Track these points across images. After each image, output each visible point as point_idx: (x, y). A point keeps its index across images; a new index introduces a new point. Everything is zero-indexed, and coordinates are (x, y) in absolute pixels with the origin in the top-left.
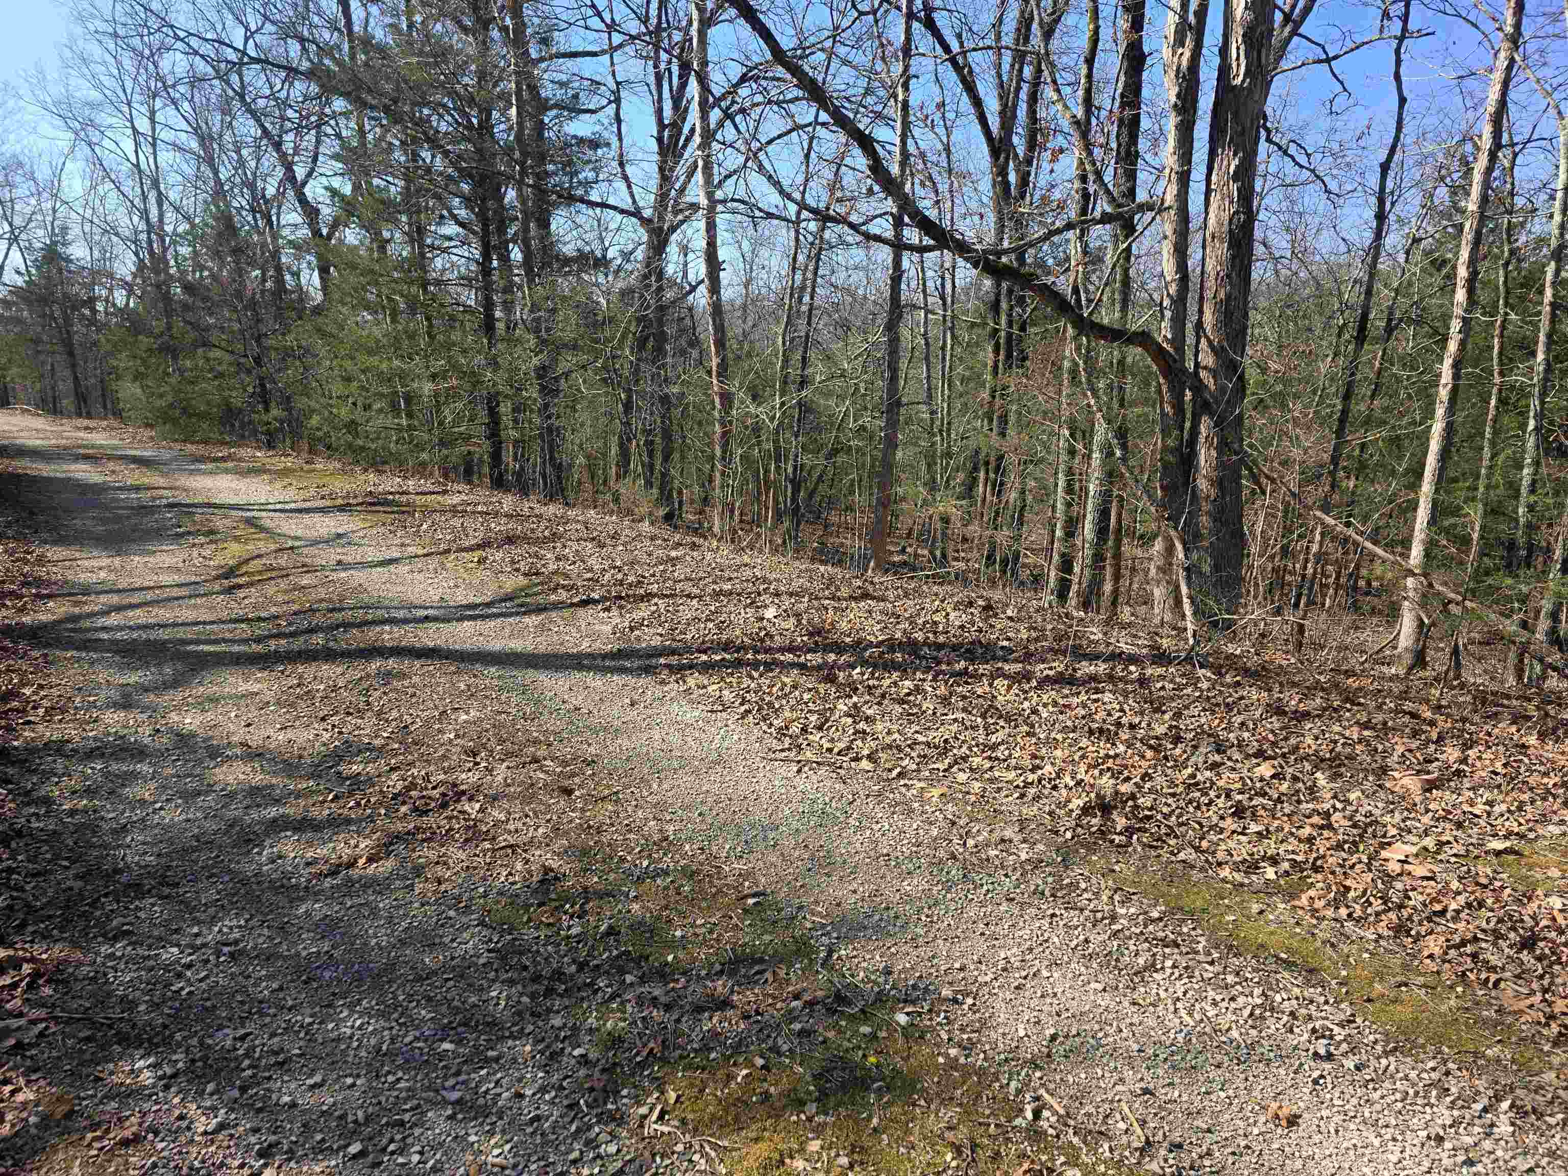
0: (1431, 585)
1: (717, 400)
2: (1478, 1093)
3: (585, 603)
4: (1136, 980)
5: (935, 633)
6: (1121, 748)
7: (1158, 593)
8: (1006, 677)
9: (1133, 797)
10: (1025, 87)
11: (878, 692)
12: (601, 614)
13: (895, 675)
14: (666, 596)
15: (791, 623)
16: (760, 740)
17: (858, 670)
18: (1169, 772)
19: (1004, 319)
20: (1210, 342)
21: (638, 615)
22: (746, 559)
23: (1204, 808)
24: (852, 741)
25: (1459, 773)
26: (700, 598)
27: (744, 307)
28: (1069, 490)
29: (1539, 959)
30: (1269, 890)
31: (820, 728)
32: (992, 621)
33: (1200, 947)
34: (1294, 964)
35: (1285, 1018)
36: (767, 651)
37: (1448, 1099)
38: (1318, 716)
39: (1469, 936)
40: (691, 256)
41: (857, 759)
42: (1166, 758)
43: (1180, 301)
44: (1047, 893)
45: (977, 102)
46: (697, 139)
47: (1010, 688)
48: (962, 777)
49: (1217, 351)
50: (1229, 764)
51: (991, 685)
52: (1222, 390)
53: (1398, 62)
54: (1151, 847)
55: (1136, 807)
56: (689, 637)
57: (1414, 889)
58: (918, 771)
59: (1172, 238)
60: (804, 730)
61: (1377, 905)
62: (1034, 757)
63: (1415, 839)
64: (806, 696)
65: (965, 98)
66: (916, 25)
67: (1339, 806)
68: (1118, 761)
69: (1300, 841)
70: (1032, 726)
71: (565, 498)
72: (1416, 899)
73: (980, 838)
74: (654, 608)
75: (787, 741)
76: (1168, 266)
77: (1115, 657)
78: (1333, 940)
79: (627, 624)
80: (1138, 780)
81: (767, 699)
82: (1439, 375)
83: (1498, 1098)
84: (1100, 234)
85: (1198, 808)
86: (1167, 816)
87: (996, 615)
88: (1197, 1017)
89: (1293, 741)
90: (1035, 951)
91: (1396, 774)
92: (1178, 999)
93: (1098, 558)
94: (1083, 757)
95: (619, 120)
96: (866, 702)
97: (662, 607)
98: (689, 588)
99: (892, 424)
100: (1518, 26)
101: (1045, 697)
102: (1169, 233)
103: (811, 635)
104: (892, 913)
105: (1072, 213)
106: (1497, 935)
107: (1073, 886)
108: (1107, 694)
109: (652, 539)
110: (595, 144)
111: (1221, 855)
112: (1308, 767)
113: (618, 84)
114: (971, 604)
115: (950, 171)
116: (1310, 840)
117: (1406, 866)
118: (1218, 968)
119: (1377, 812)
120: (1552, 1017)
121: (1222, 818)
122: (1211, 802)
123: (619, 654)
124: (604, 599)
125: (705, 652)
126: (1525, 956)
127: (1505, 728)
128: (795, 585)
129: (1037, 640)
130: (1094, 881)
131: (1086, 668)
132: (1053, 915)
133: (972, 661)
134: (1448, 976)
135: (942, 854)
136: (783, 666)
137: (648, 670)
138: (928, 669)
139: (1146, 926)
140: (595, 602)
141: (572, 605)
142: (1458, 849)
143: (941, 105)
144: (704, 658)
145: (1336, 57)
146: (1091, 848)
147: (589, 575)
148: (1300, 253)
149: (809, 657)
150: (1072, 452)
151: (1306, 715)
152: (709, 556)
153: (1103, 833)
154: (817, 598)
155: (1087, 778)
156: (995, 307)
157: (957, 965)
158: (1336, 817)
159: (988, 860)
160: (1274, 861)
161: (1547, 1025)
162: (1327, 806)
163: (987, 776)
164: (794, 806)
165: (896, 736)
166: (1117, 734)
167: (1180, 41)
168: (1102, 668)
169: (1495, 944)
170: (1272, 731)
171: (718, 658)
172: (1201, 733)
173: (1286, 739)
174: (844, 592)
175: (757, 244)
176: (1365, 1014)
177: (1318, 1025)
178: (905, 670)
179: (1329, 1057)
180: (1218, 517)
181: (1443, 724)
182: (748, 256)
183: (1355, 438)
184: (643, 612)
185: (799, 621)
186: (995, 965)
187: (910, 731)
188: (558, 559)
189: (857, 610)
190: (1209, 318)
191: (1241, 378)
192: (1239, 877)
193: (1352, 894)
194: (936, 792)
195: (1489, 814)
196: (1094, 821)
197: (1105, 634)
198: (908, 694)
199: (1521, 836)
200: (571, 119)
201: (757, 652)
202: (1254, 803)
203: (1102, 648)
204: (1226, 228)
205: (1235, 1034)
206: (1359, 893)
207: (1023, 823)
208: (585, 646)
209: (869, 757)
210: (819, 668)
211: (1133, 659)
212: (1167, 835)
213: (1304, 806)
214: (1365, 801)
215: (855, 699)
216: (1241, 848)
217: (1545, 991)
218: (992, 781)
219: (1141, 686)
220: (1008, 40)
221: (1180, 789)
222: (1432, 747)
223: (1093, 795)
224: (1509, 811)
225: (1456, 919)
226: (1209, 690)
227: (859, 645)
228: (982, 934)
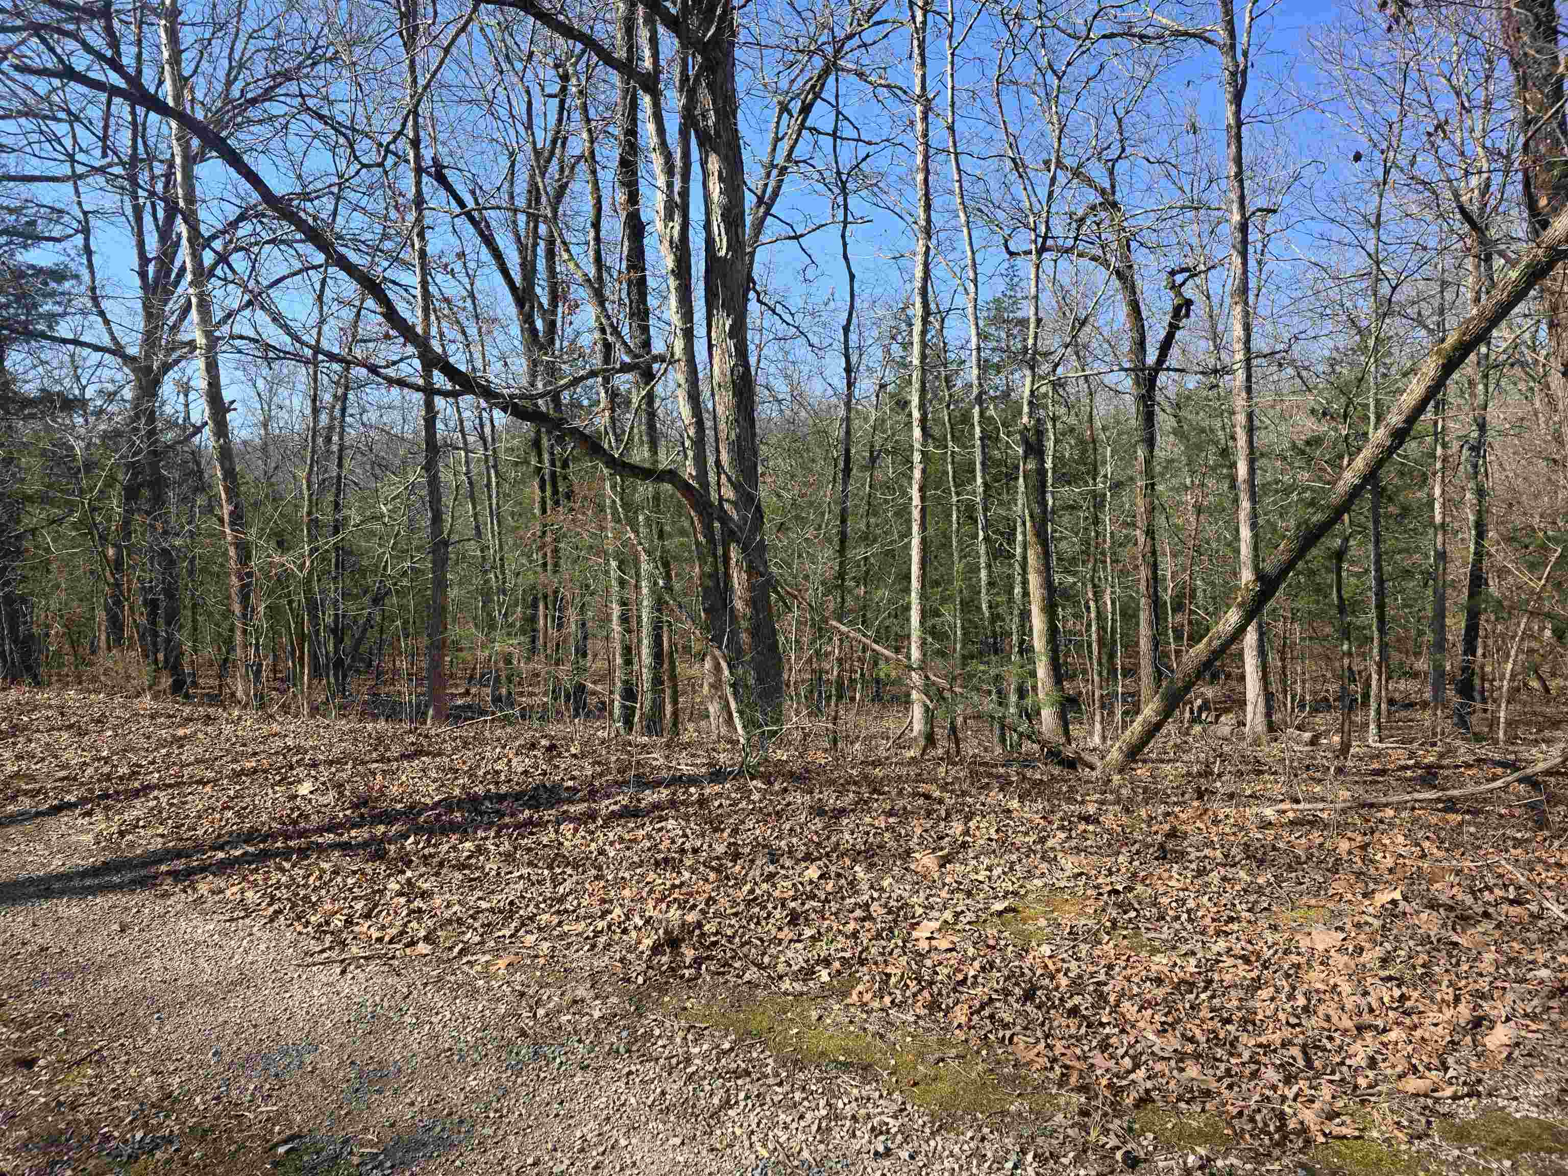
0: (927, 677)
1: (232, 552)
2: (1008, 1152)
3: (56, 810)
4: (712, 1122)
5: (497, 783)
6: (687, 875)
7: (713, 708)
8: (571, 820)
9: (699, 925)
10: (542, 244)
11: (436, 860)
12: (80, 821)
13: (454, 839)
14: (170, 786)
15: (331, 797)
16: (294, 944)
17: (412, 839)
18: (731, 891)
19: (546, 456)
20: (729, 479)
21: (129, 816)
22: (276, 727)
23: (763, 923)
24: (405, 925)
25: (964, 845)
26: (215, 781)
27: (264, 448)
28: (624, 619)
29: (1039, 1007)
30: (826, 992)
31: (367, 916)
32: (556, 762)
33: (769, 1070)
34: (851, 1064)
35: (848, 1123)
36: (302, 834)
37: (987, 1165)
38: (853, 811)
39: (986, 998)
40: (192, 396)
41: (412, 943)
42: (727, 878)
43: (699, 443)
44: (622, 1050)
45: (497, 255)
46: (189, 277)
47: (576, 830)
48: (530, 939)
49: (736, 486)
50: (783, 872)
51: (557, 832)
52: (744, 519)
53: (845, 245)
54: (718, 974)
55: (703, 935)
56: (200, 832)
57: (940, 964)
58: (482, 943)
59: (685, 386)
60: (349, 922)
61: (913, 986)
62: (604, 901)
63: (937, 914)
64: (350, 881)
65: (484, 250)
66: (425, 179)
67: (876, 895)
68: (684, 890)
69: (847, 937)
70: (600, 869)
71: (35, 677)
72: (943, 971)
73: (551, 1005)
74: (152, 803)
75: (328, 938)
76: (685, 411)
77: (678, 780)
78: (882, 1031)
79: (115, 829)
80: (702, 906)
81: (302, 893)
82: (911, 499)
83: (1024, 1152)
84: (624, 381)
85: (758, 923)
86: (730, 939)
87: (559, 755)
88: (771, 1146)
89: (834, 839)
90: (613, 1120)
91: (917, 855)
92: (752, 1132)
93: (657, 681)
94: (651, 891)
95: (88, 251)
96: (421, 876)
97: (164, 801)
98: (200, 772)
99: (440, 563)
100: (928, 220)
101: (611, 835)
102: (682, 381)
103: (355, 806)
104: (456, 1118)
105: (597, 361)
106: (1007, 993)
107: (648, 1035)
108: (671, 821)
109: (152, 717)
110: (58, 275)
111: (781, 968)
112: (848, 862)
113: (85, 213)
114: (533, 746)
115: (477, 317)
116: (855, 935)
117: (934, 942)
118: (787, 1087)
119: (906, 895)
120: (1054, 1060)
121: (780, 929)
122: (769, 915)
123: (106, 868)
124: (83, 801)
125: (221, 848)
126: (1029, 1007)
127: (995, 796)
128: (336, 752)
129: (601, 775)
130: (668, 1024)
131: (650, 797)
132: (630, 1073)
133: (537, 808)
134: (974, 1043)
135: (511, 1033)
136: (321, 849)
137: (144, 883)
138: (491, 824)
139: (719, 1060)
140: (71, 806)
141: (38, 814)
142: (970, 916)
143: (462, 255)
144: (221, 855)
145: (802, 236)
146: (663, 990)
147: (63, 773)
148: (797, 397)
149: (353, 833)
150: (622, 583)
151: (842, 812)
152: (228, 729)
153: (673, 970)
154: (363, 763)
155: (655, 914)
156: (536, 444)
157: (530, 1161)
158: (875, 906)
159: (560, 1028)
160: (827, 962)
161: (1052, 1068)
162: (866, 897)
163: (555, 933)
164: (336, 1017)
165: (456, 908)
166: (681, 861)
167: (669, 217)
168: (664, 794)
169: (1006, 1002)
170: (816, 833)
171: (238, 853)
172: (757, 845)
173: (828, 838)
174: (396, 750)
175: (273, 384)
176: (913, 1098)
177: (876, 1121)
178: (465, 831)
179: (888, 1152)
180: (754, 633)
181: (950, 801)
182: (265, 395)
183: (858, 553)
184: (138, 810)
185: (341, 794)
186: (571, 1148)
187: (471, 900)
188: (19, 757)
189: (409, 772)
190: (724, 457)
191: (758, 509)
192: (798, 986)
193: (893, 980)
194: (502, 963)
195: (990, 878)
196: (665, 959)
197: (667, 757)
198: (469, 857)
199: (1015, 894)
200: (25, 247)
201: (288, 837)
202: (807, 907)
203: (664, 774)
204: (728, 378)
205: (805, 1154)
206: (898, 978)
207: (594, 978)
208: (56, 864)
209: (426, 939)
210: (365, 844)
211: (693, 781)
212: (733, 958)
213: (848, 901)
214: (896, 886)
215: (409, 874)
216: (797, 956)
217: (1047, 1037)
218: (561, 937)
219: (701, 808)
220: (521, 202)
221: (742, 907)
222: (943, 824)
223: (661, 932)
224: (1004, 873)
225: (975, 984)
226: (761, 801)
227: (413, 811)
228: (557, 1115)
